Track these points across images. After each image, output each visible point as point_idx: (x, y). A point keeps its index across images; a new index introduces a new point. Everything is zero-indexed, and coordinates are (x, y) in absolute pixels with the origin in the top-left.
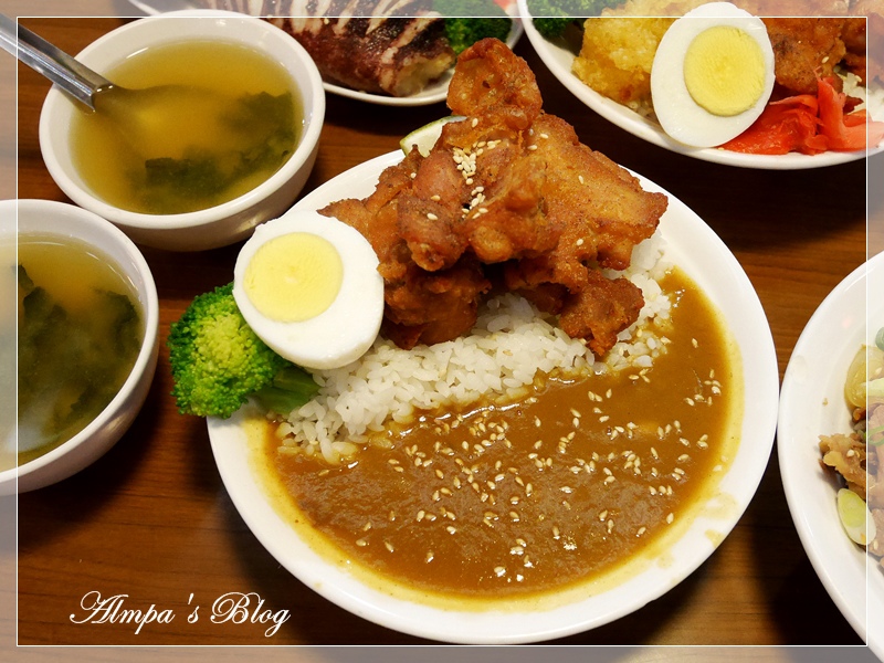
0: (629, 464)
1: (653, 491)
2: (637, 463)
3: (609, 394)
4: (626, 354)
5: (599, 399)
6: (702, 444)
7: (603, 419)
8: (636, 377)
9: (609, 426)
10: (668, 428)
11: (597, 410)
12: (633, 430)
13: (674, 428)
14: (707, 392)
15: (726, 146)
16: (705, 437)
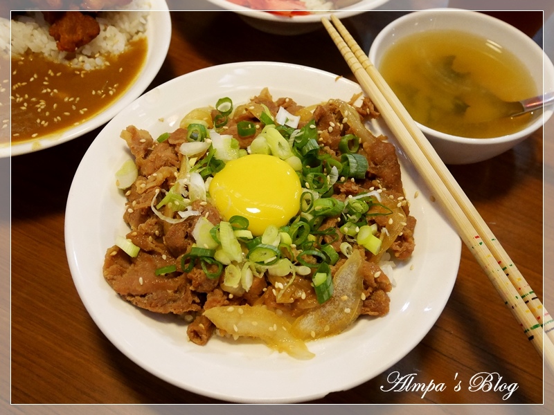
0: (38, 106)
1: (38, 121)
2: (43, 107)
3: (58, 74)
4: (83, 62)
5: (52, 74)
6: (82, 112)
7: (45, 83)
8: (78, 73)
9: (46, 87)
10: (72, 99)
11: (46, 78)
12: (55, 93)
13: (74, 100)
14: (107, 92)
16: (86, 109)
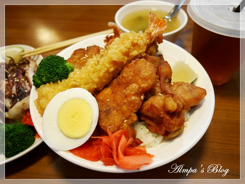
15: (71, 151)
